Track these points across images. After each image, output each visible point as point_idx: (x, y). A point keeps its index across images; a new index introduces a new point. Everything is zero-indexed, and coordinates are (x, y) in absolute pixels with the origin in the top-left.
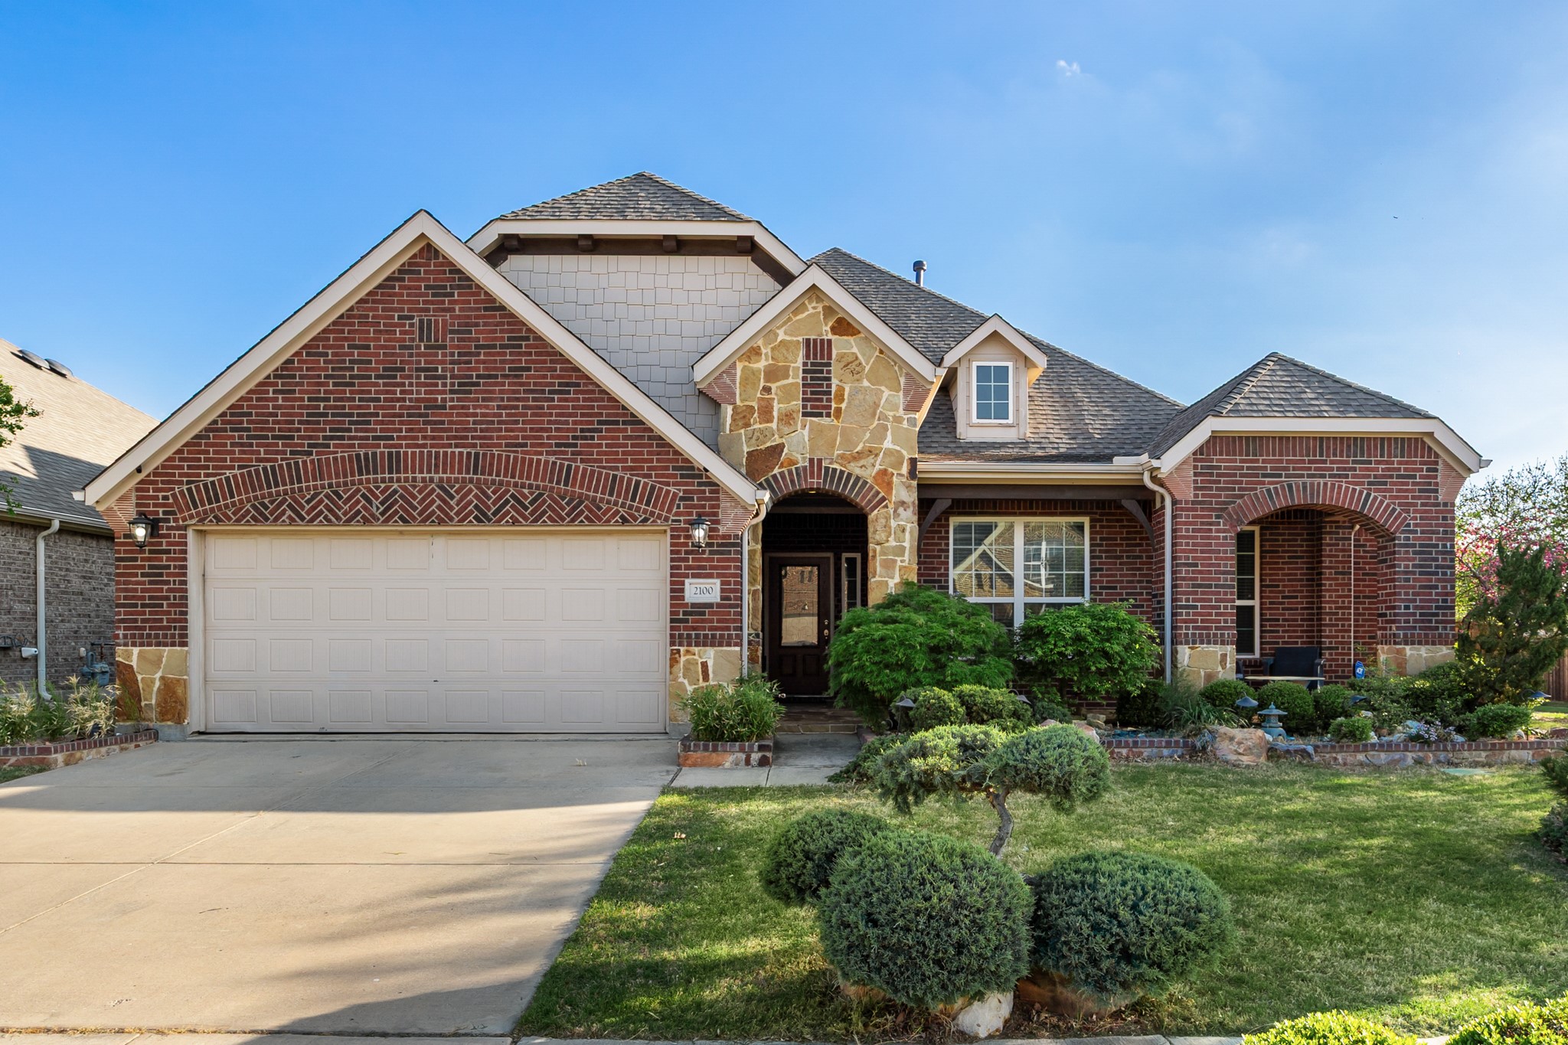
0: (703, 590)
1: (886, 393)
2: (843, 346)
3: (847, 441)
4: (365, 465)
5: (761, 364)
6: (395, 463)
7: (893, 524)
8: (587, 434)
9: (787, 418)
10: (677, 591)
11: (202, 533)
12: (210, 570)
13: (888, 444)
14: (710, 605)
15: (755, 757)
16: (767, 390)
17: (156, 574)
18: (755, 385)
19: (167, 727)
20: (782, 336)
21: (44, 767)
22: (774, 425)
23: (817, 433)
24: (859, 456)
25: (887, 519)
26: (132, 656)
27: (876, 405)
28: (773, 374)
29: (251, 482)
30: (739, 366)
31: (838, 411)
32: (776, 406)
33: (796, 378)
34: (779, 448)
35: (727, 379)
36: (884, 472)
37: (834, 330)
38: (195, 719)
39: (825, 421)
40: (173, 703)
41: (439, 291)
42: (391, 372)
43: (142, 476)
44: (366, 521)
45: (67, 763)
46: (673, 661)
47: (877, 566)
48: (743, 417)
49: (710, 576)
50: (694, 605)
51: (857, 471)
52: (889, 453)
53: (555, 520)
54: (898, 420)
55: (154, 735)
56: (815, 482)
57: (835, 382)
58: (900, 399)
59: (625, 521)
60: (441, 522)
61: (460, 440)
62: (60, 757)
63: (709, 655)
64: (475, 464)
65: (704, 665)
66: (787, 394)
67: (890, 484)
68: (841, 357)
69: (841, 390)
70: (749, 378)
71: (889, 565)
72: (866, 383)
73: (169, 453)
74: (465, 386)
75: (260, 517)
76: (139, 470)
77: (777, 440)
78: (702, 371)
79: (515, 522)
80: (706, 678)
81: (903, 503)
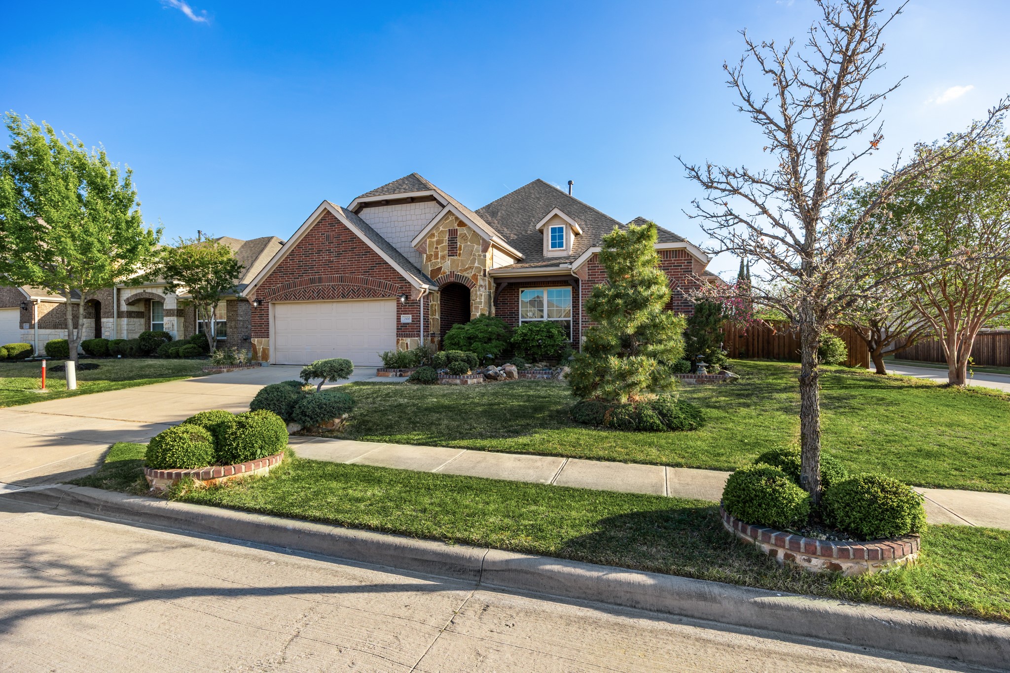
0: (406, 319)
1: (476, 246)
2: (461, 231)
3: (463, 265)
4: (312, 281)
5: (435, 239)
6: (320, 280)
7: (478, 293)
8: (372, 268)
9: (443, 257)
10: (399, 319)
11: (274, 304)
12: (276, 315)
13: (476, 265)
14: (408, 324)
15: (398, 374)
16: (437, 248)
17: (261, 317)
18: (433, 246)
19: (264, 362)
20: (441, 229)
21: (220, 372)
22: (439, 260)
23: (453, 262)
24: (466, 270)
25: (476, 291)
26: (255, 341)
27: (472, 251)
28: (439, 242)
29: (283, 288)
30: (428, 240)
31: (460, 253)
32: (440, 253)
33: (445, 244)
34: (440, 268)
35: (424, 245)
36: (475, 275)
37: (458, 225)
38: (271, 360)
39: (455, 258)
40: (265, 356)
41: (332, 225)
42: (319, 251)
43: (257, 287)
44: (313, 299)
45: (228, 372)
46: (398, 342)
47: (473, 309)
48: (429, 258)
49: (408, 314)
50: (404, 324)
51: (466, 275)
52: (477, 268)
53: (364, 296)
54: (480, 256)
55: (261, 365)
56: (452, 279)
57: (458, 244)
58: (480, 248)
59: (383, 296)
60: (332, 298)
61: (337, 272)
62: (225, 370)
63: (408, 340)
64: (342, 279)
65: (407, 344)
66: (443, 249)
67: (477, 280)
68: (461, 234)
69: (460, 246)
70: (431, 244)
71: (477, 308)
72: (469, 243)
73: (264, 280)
74: (339, 255)
75: (286, 299)
76: (256, 286)
77: (440, 265)
78: (414, 243)
79: (353, 298)
80: (407, 348)
81: (481, 286)
